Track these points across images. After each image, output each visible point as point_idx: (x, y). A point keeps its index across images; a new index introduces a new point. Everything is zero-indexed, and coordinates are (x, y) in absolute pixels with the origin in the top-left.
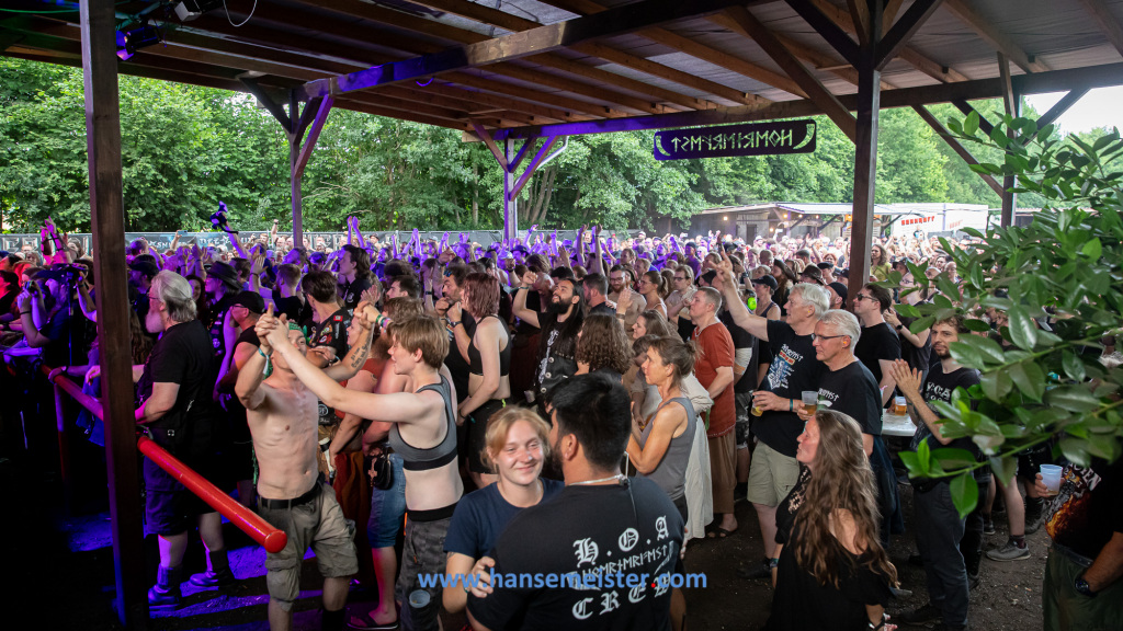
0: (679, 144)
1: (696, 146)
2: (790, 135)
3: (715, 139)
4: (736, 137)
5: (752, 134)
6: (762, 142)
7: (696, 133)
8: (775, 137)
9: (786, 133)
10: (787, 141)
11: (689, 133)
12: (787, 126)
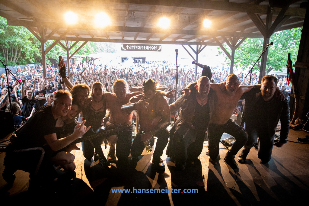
0: (128, 47)
1: (133, 48)
2: (156, 48)
3: (138, 47)
4: (144, 47)
5: (147, 46)
6: (150, 48)
7: (133, 45)
8: (153, 48)
9: (155, 47)
10: (155, 49)
11: (131, 45)
12: (155, 46)
